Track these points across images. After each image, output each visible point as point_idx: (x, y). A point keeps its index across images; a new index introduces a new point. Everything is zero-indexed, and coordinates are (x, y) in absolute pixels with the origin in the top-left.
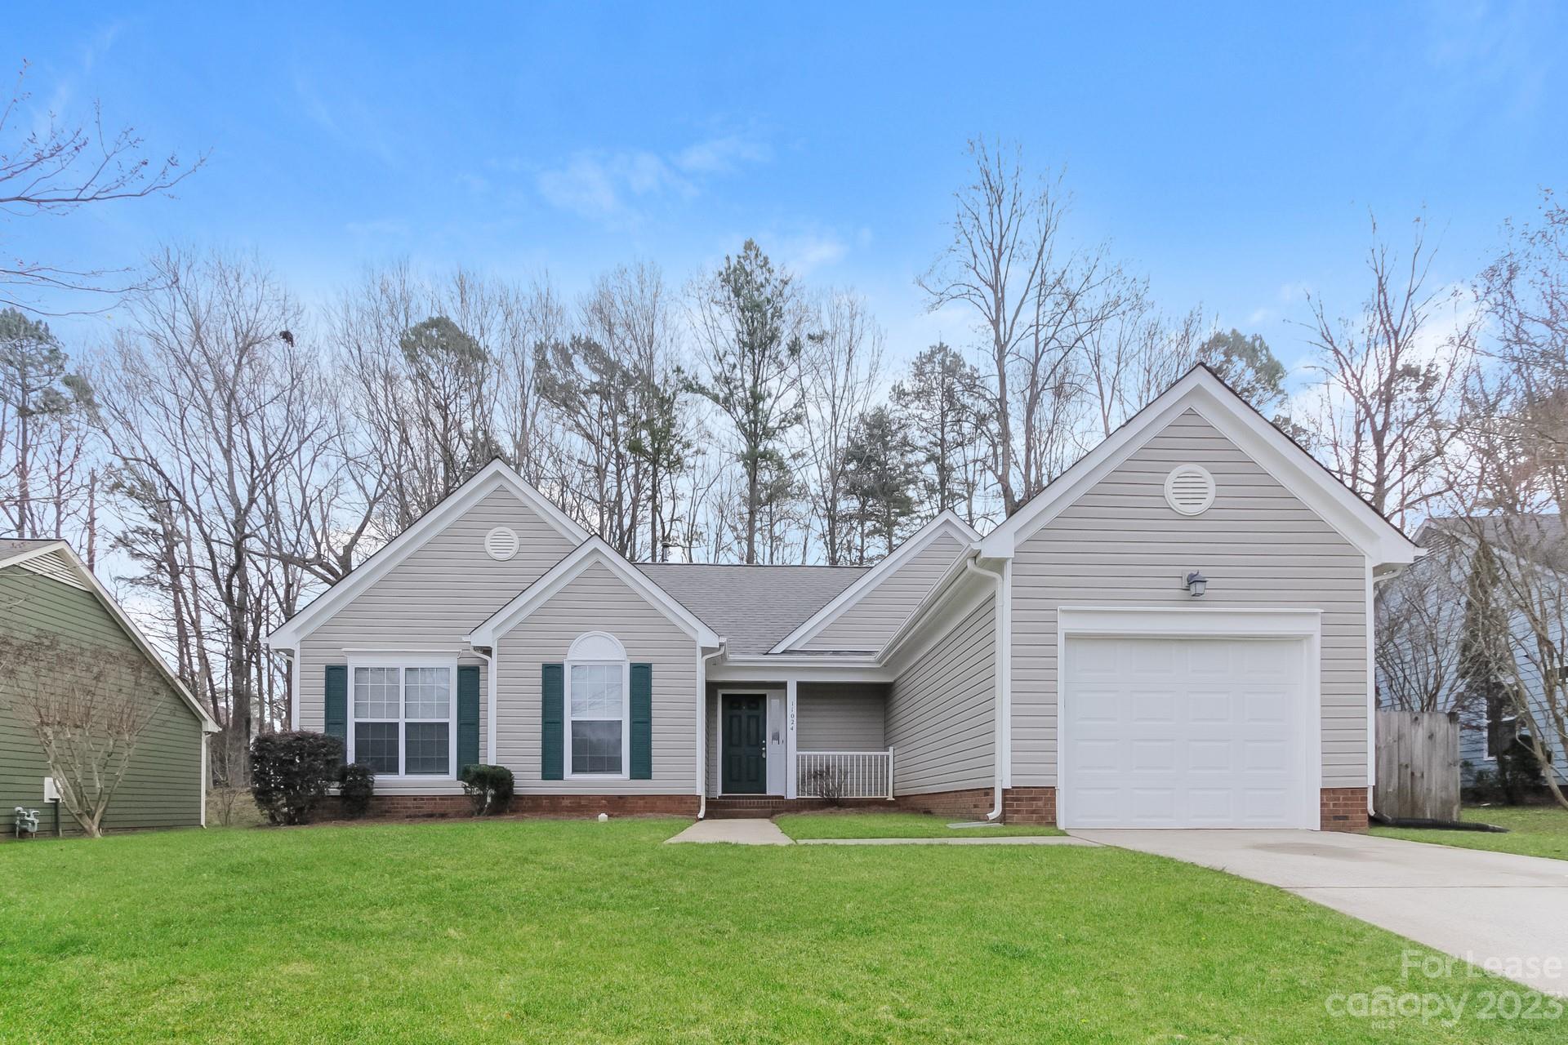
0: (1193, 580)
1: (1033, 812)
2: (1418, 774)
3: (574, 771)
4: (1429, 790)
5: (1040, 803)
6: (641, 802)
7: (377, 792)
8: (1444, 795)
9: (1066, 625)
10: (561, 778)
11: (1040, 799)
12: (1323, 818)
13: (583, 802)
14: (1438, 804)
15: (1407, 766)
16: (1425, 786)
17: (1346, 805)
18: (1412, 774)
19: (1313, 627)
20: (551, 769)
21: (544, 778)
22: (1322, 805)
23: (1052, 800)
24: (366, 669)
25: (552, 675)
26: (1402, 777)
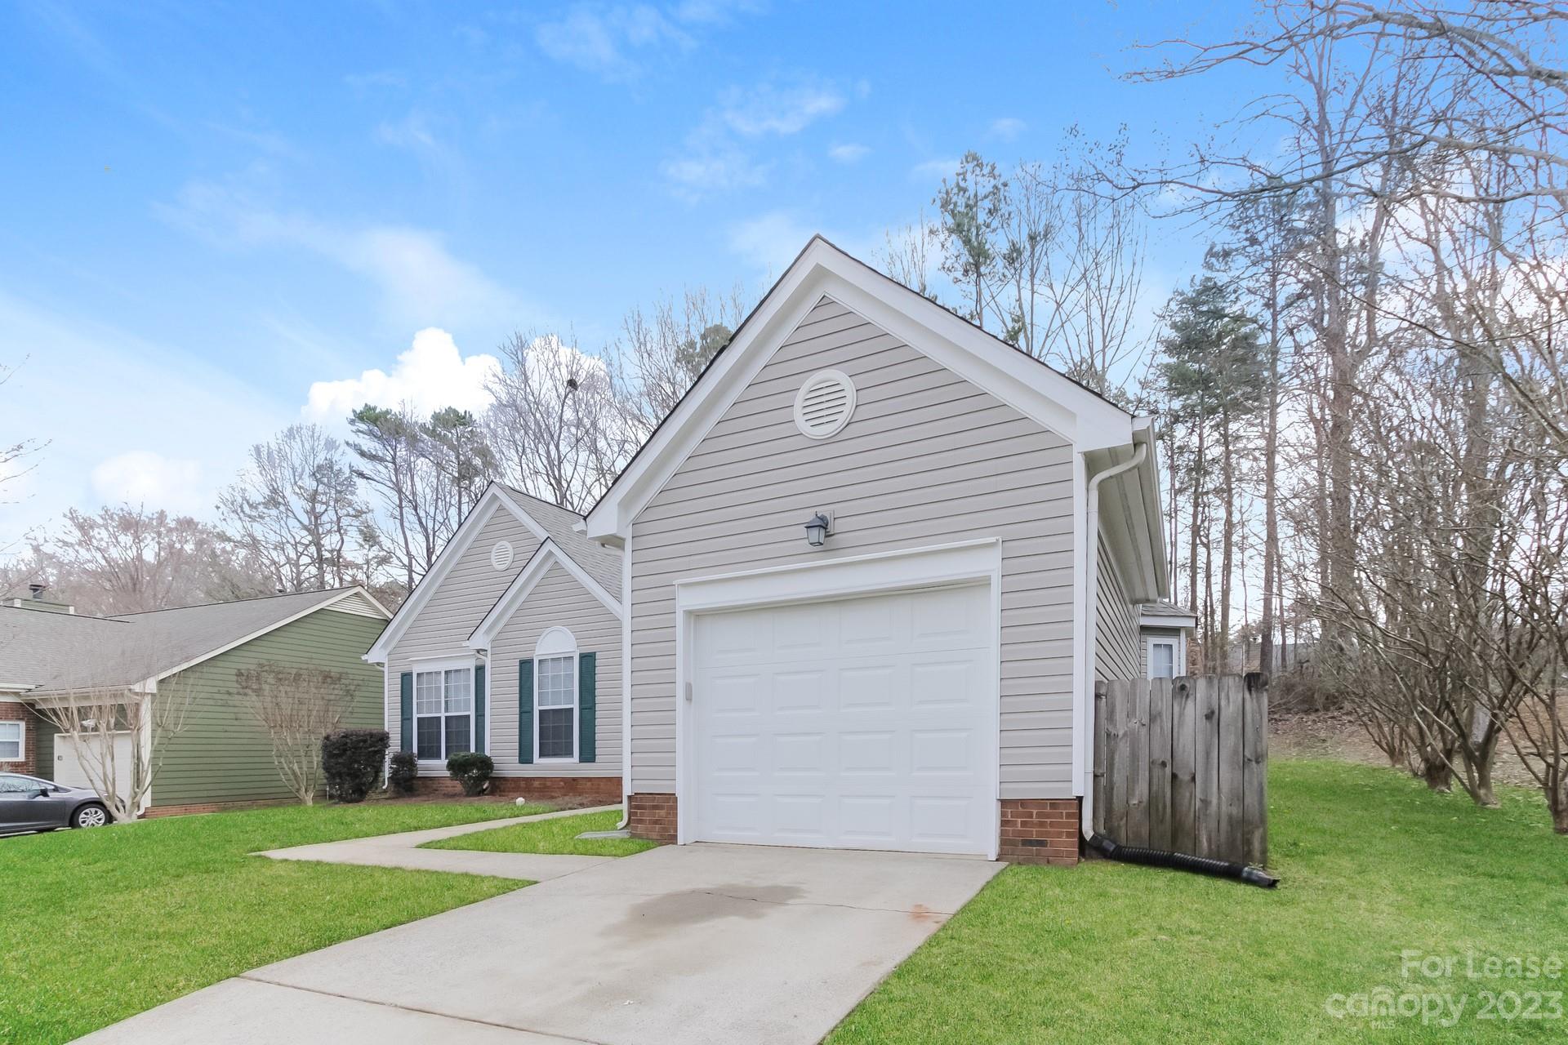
1: (656, 822)
2: (1184, 777)
3: (541, 755)
4: (1206, 802)
5: (663, 812)
6: (589, 784)
8: (1235, 811)
9: (688, 600)
10: (532, 763)
11: (661, 808)
12: (1004, 842)
13: (549, 784)
14: (1224, 825)
15: (1164, 764)
16: (1199, 795)
17: (1042, 824)
18: (1174, 776)
19: (989, 564)
20: (525, 757)
21: (521, 762)
22: (1004, 823)
23: (673, 809)
26: (1155, 780)
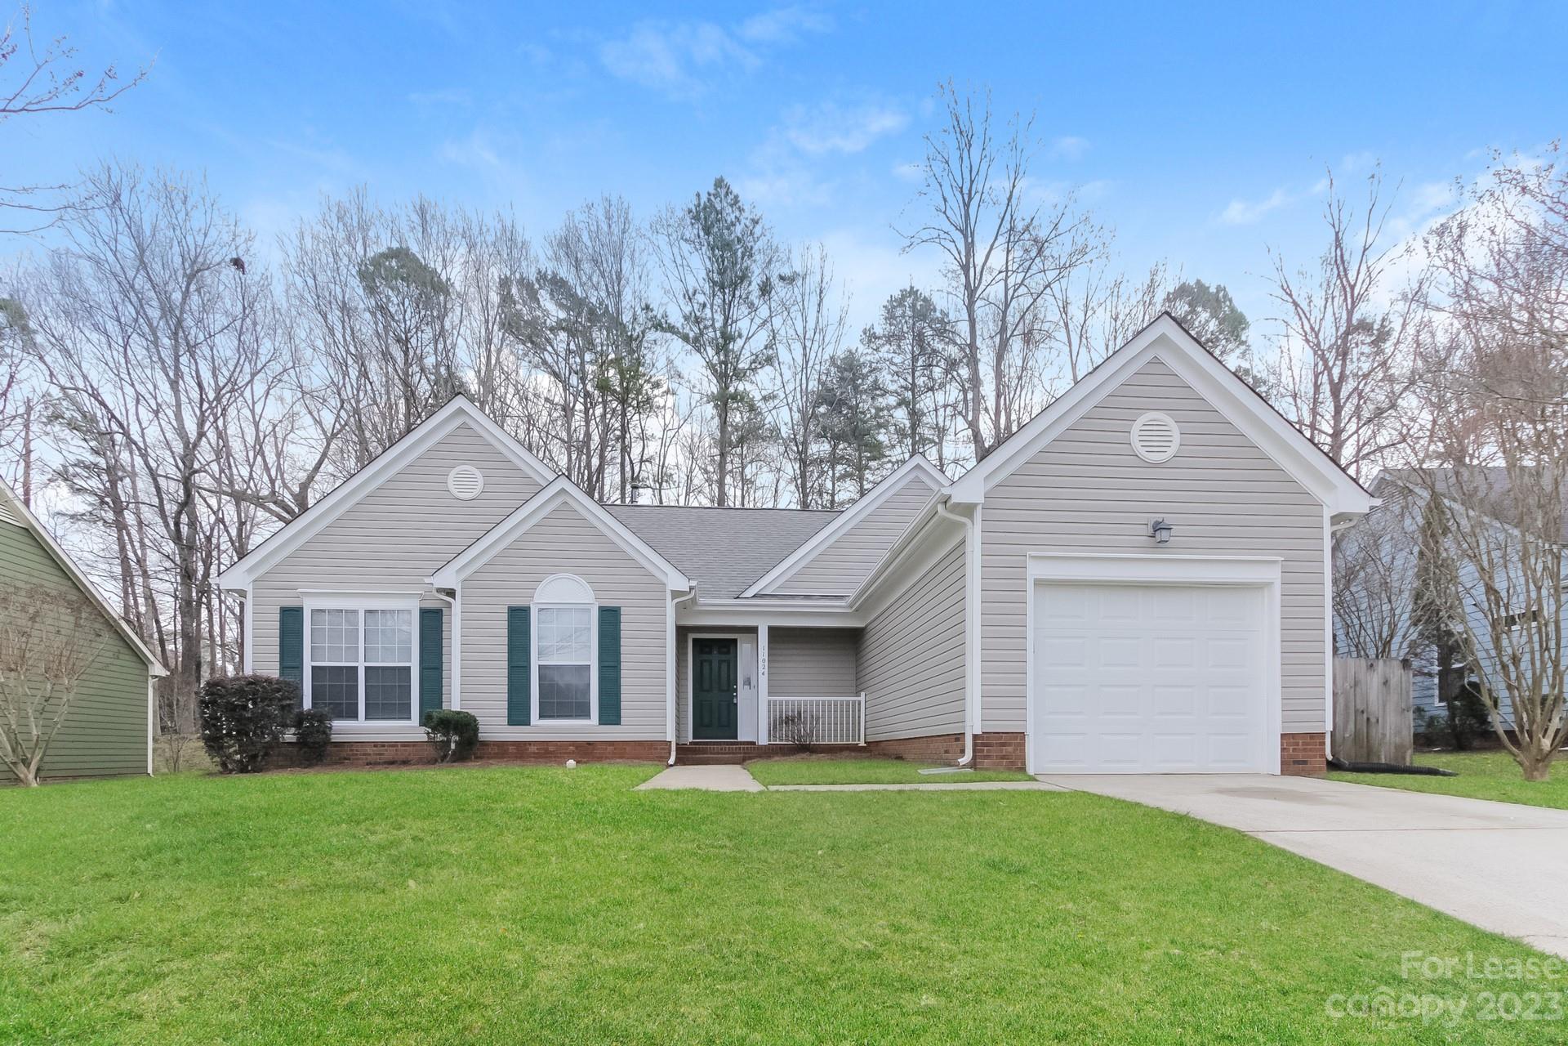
0: (1158, 527)
1: (1003, 757)
2: (1373, 720)
3: (541, 716)
4: (1384, 735)
5: (1010, 749)
6: (610, 748)
7: (335, 738)
8: (1398, 740)
9: (1035, 570)
10: (528, 723)
11: (1010, 745)
12: (1283, 763)
13: (551, 749)
14: (1393, 750)
15: (1363, 712)
16: (1380, 731)
17: (1305, 750)
18: (1368, 719)
19: (1274, 575)
20: (518, 713)
21: (511, 723)
22: (1283, 750)
23: (1021, 745)
24: (323, 611)
25: (519, 619)
26: (1358, 722)
